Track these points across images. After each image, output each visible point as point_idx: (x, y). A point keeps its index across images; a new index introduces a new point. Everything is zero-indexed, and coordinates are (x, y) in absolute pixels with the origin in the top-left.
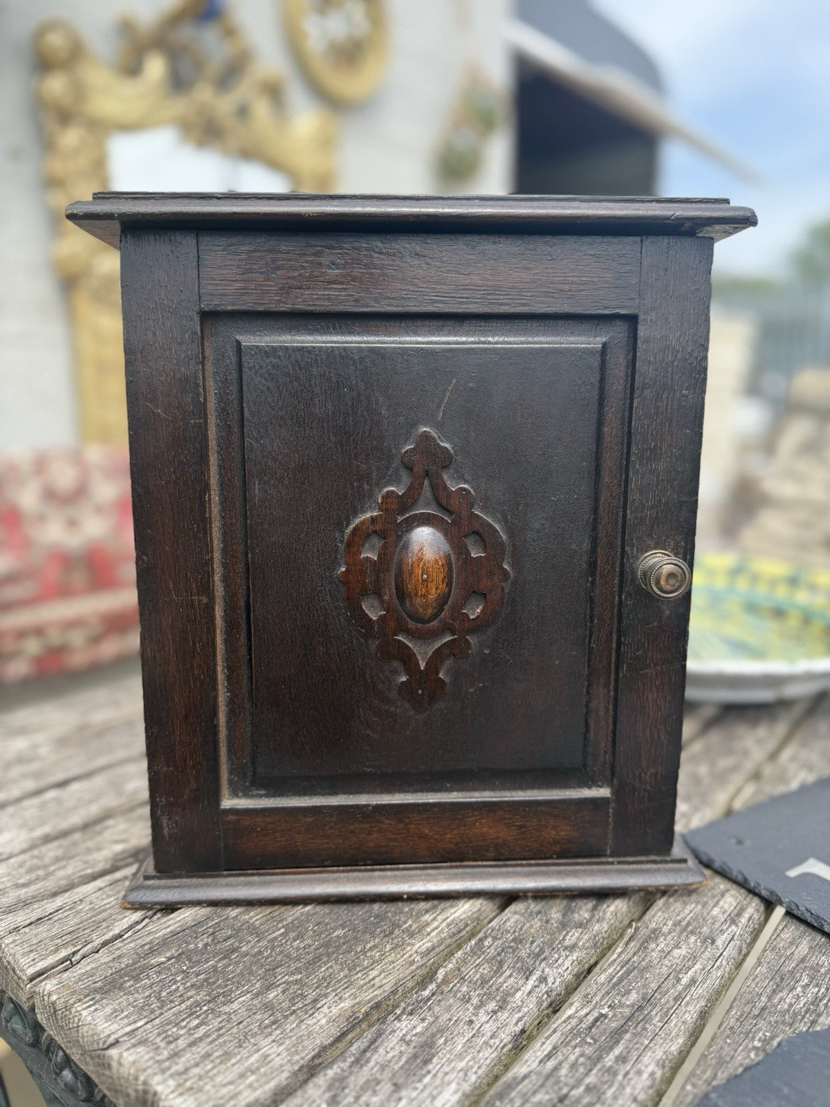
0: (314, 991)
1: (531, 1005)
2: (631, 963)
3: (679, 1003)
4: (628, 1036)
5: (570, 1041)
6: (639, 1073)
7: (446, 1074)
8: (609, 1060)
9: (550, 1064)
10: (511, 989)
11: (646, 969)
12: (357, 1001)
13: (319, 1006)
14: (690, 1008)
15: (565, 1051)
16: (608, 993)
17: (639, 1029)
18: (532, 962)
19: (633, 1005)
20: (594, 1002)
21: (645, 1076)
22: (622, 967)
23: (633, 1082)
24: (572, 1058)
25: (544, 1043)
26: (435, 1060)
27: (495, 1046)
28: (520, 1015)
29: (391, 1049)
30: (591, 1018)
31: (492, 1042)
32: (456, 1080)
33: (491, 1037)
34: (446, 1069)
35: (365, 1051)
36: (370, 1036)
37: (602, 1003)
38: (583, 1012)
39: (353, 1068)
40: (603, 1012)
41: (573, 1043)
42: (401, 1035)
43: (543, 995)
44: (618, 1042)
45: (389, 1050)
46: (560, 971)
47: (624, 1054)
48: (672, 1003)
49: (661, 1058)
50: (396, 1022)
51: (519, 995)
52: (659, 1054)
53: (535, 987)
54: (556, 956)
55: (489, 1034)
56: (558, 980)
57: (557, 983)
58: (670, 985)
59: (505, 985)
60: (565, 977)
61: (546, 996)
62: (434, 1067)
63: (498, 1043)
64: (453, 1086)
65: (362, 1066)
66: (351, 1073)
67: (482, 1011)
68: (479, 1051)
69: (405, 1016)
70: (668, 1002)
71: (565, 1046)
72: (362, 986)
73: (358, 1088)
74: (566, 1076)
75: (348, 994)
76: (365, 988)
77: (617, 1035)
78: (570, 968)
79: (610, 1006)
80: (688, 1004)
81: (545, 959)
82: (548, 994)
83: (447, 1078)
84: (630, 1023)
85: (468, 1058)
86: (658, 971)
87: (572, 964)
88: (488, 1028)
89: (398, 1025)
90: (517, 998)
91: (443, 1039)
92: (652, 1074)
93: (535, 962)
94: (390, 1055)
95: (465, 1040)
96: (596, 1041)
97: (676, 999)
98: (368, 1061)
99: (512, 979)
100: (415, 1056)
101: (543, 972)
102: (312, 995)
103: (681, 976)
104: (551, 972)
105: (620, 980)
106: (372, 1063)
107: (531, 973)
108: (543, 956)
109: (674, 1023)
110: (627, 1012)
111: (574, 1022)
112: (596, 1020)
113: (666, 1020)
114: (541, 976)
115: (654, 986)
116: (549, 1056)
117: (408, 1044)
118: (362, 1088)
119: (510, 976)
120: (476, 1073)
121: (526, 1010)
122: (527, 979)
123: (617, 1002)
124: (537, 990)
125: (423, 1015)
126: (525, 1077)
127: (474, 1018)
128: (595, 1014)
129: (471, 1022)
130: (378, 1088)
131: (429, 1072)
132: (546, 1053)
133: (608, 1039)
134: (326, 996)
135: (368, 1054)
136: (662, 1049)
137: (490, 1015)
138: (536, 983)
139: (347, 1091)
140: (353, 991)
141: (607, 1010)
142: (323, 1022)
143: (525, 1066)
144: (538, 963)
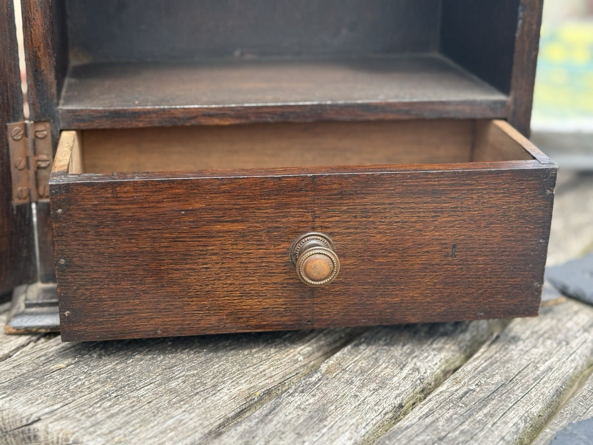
0: (211, 380)
1: (407, 386)
2: (493, 358)
3: (538, 381)
4: (494, 402)
5: (444, 406)
6: (506, 423)
7: (340, 427)
8: (479, 416)
9: (428, 420)
10: (388, 376)
11: (507, 361)
12: (252, 385)
13: (219, 389)
14: (547, 385)
15: (440, 412)
16: (474, 377)
17: (503, 397)
18: (405, 359)
19: (497, 384)
20: (462, 383)
21: (510, 425)
22: (486, 361)
23: (500, 428)
24: (448, 415)
25: (421, 408)
26: (329, 419)
27: (379, 411)
28: (398, 392)
29: (289, 413)
30: (461, 392)
31: (376, 408)
32: (349, 431)
33: (375, 405)
34: (339, 424)
35: (267, 415)
36: (269, 407)
37: (470, 383)
38: (455, 388)
39: (259, 426)
40: (471, 388)
41: (447, 407)
42: (296, 405)
43: (417, 381)
44: (485, 405)
45: (287, 414)
46: (430, 364)
47: (491, 412)
48: (531, 382)
49: (524, 415)
50: (290, 397)
51: (395, 379)
52: (522, 412)
53: (409, 374)
54: (426, 354)
55: (373, 403)
56: (429, 372)
57: (428, 373)
58: (529, 371)
59: (383, 373)
60: (435, 370)
61: (419, 381)
62: (329, 423)
63: (381, 410)
64: (347, 434)
65: (266, 424)
66: (258, 429)
67: (364, 390)
68: (366, 414)
69: (297, 394)
70: (528, 381)
71: (440, 409)
72: (255, 376)
73: (266, 436)
74: (443, 426)
75: (243, 381)
76: (258, 376)
77: (485, 401)
78: (439, 364)
79: (477, 384)
80: (545, 382)
81: (416, 357)
82: (420, 381)
83: (341, 429)
84: (496, 395)
85: (358, 417)
86: (518, 363)
87: (440, 361)
88: (372, 400)
89: (292, 399)
90: (394, 381)
91: (334, 407)
92: (516, 424)
93: (407, 358)
94: (289, 417)
95: (353, 407)
96: (466, 405)
97: (535, 380)
98: (271, 421)
99: (388, 369)
100: (311, 417)
101: (415, 364)
102: (210, 383)
103: (538, 365)
104: (422, 365)
105: (485, 369)
106: (274, 422)
107: (405, 365)
108: (414, 355)
109: (534, 393)
110: (493, 388)
111: (446, 395)
112: (466, 393)
113: (526, 392)
114: (413, 368)
115: (515, 371)
116: (427, 415)
117: (304, 410)
118: (269, 436)
119: (387, 367)
120: (364, 428)
121: (403, 389)
122: (402, 369)
123: (482, 382)
124: (411, 376)
125: (313, 392)
126: (407, 428)
127: (358, 394)
128: (465, 389)
129: (356, 396)
130: (283, 436)
131: (325, 426)
132: (424, 413)
133: (477, 404)
134: (224, 383)
135: (270, 417)
136: (524, 409)
137: (372, 392)
138: (410, 372)
139: (257, 439)
140: (249, 378)
141: (475, 387)
142: (226, 398)
143: (407, 421)
144: (409, 360)
